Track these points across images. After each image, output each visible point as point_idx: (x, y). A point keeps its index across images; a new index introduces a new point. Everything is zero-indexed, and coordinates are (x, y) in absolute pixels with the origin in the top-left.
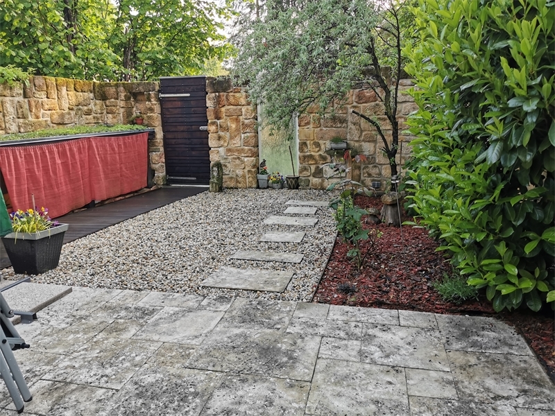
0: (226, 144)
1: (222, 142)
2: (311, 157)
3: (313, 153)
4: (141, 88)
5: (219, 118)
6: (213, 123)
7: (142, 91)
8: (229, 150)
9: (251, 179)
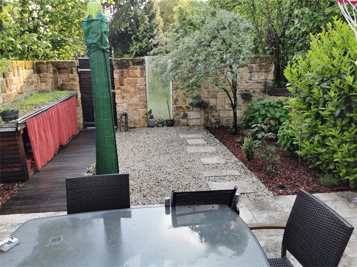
0: (127, 101)
1: (125, 100)
2: (181, 107)
3: (182, 105)
4: (65, 65)
5: (122, 85)
6: (119, 88)
7: (67, 67)
8: (130, 105)
9: (144, 122)
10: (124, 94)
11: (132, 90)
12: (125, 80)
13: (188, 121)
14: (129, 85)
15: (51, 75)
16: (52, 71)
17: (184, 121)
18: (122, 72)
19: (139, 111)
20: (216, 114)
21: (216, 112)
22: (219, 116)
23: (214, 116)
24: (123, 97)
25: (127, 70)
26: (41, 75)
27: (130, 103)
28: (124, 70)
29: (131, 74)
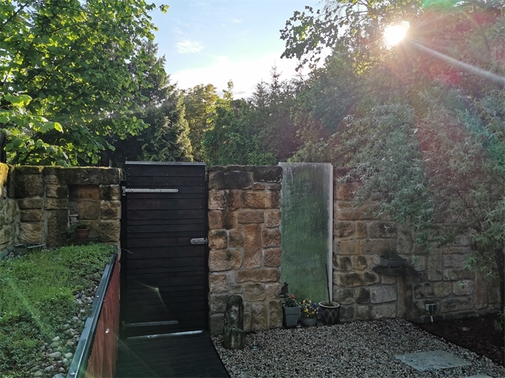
0: (238, 266)
1: (233, 263)
2: (356, 277)
3: (357, 272)
4: (93, 178)
5: (228, 226)
6: (220, 235)
7: (96, 182)
8: (243, 274)
9: (275, 315)
10: (232, 249)
11: (251, 238)
12: (236, 214)
13: (371, 308)
14: (243, 226)
15: (51, 203)
16: (54, 193)
17: (362, 308)
18: (231, 195)
19: (263, 289)
20: (426, 291)
21: (428, 285)
22: (432, 294)
23: (422, 296)
24: (229, 257)
25: (241, 191)
26: (26, 202)
27: (243, 269)
28: (235, 191)
29: (250, 200)
